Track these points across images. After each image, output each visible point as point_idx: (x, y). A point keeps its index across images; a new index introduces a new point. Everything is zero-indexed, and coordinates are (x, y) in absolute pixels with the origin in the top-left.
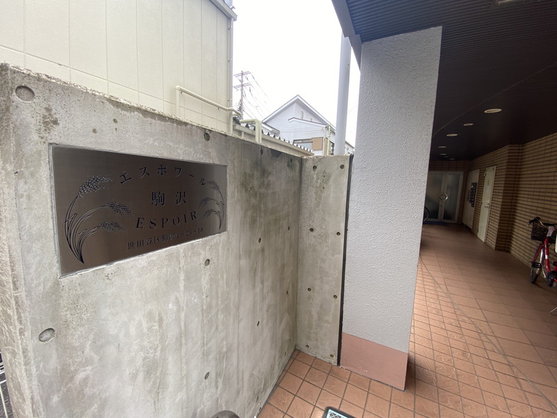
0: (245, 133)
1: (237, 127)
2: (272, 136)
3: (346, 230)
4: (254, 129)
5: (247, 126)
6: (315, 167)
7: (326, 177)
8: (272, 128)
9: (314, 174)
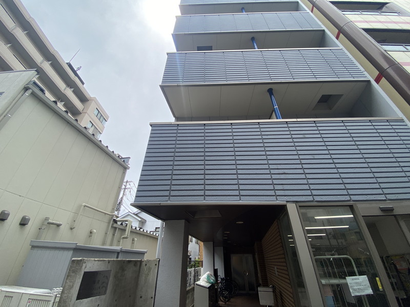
0: (119, 228)
1: (115, 225)
2: (138, 229)
3: (155, 295)
4: (126, 226)
5: (122, 224)
6: (146, 265)
7: (150, 269)
8: (140, 218)
9: (145, 268)
